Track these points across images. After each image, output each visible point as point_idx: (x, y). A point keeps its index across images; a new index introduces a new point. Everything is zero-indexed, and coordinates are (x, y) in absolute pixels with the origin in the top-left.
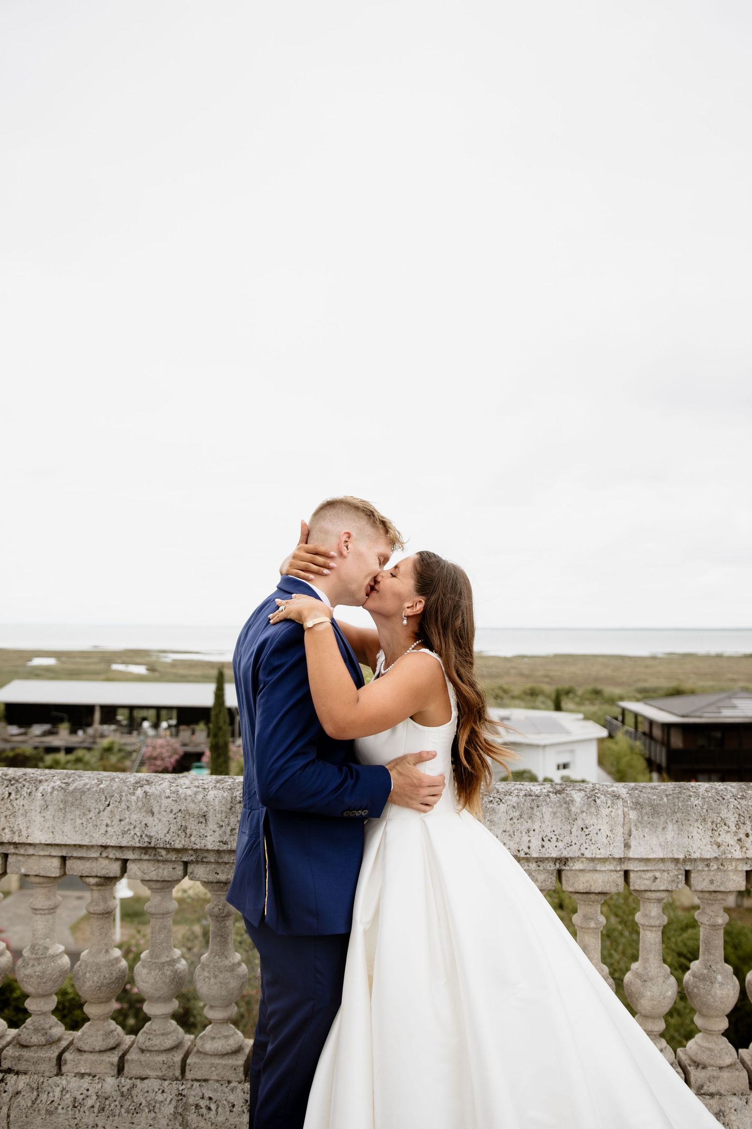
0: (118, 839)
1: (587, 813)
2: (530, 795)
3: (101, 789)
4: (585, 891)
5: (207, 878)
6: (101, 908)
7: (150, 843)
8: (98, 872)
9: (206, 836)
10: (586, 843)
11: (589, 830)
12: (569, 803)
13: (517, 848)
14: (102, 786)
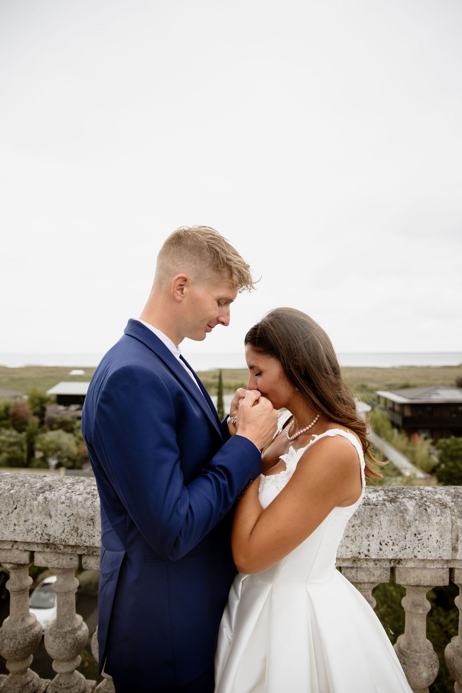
0: (23, 536)
1: (419, 521)
2: (369, 504)
3: (11, 494)
4: (415, 585)
5: (97, 568)
6: (17, 587)
7: (49, 540)
8: (11, 560)
9: (94, 536)
10: (418, 546)
11: (422, 535)
12: (403, 512)
13: (358, 551)
14: (12, 491)
